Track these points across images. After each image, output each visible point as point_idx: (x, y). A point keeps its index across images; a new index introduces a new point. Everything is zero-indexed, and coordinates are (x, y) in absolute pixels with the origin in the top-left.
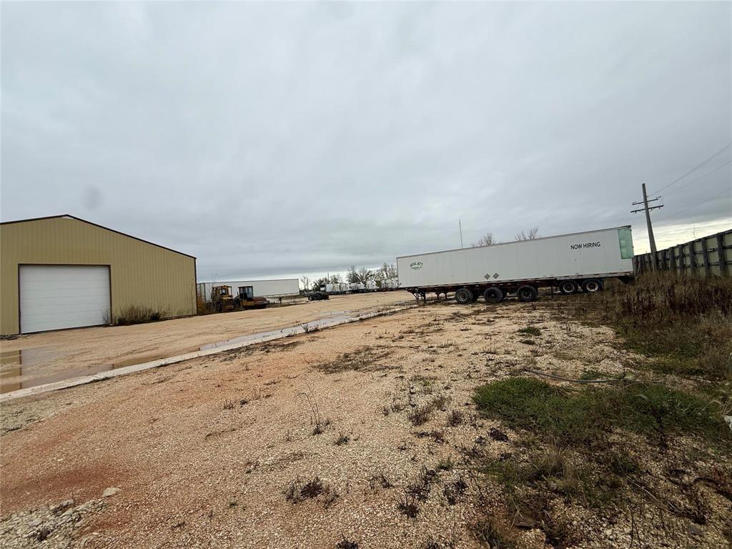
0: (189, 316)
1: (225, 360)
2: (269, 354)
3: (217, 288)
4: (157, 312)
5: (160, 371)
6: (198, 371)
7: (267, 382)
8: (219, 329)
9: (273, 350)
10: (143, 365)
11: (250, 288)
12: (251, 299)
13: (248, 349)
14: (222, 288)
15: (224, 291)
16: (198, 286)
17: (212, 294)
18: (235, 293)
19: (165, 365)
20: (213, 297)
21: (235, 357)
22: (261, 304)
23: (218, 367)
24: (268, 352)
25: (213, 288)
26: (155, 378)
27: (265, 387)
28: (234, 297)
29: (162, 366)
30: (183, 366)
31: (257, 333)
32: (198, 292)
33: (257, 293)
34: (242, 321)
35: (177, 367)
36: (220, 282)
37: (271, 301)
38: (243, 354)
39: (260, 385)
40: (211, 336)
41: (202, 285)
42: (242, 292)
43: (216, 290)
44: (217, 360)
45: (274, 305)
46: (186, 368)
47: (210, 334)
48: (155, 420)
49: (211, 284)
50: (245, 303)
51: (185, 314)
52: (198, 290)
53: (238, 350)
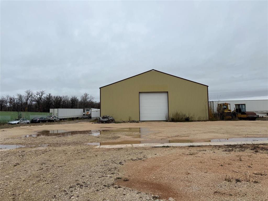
0: (205, 121)
1: (226, 151)
2: (258, 153)
3: (220, 105)
4: (188, 116)
5: (190, 148)
6: (209, 154)
7: (255, 172)
8: (222, 131)
9: (261, 151)
10: (182, 143)
11: (243, 106)
12: (244, 113)
13: (242, 147)
14: (224, 104)
15: (225, 107)
16: (209, 103)
17: (218, 108)
18: (232, 108)
19: (193, 146)
20: (218, 110)
21: (232, 150)
22: (252, 117)
23: (221, 154)
24: (257, 152)
25: (218, 105)
26: (187, 152)
27: (254, 175)
28: (232, 111)
29: (191, 146)
30: (201, 149)
31: (248, 137)
32: (210, 107)
33: (248, 109)
34: (237, 127)
35: (198, 149)
36: (223, 100)
37: (260, 115)
38: (238, 149)
39: (249, 173)
40: (217, 135)
41: (212, 103)
42: (237, 108)
43: (220, 106)
44: (221, 150)
45: (262, 119)
46: (203, 150)
47: (216, 133)
48: (189, 174)
49: (217, 102)
50: (240, 115)
51: (202, 119)
52: (210, 105)
53: (234, 146)
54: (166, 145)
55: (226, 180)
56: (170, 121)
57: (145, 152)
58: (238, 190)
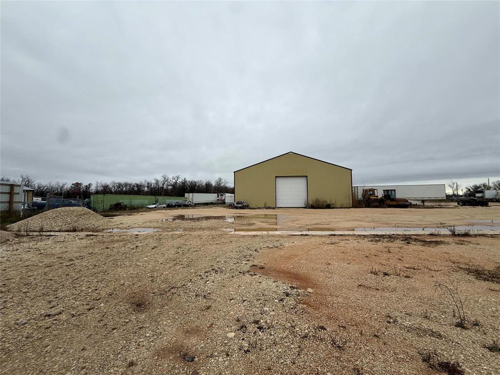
0: (348, 208)
1: (372, 241)
2: (410, 245)
3: (366, 190)
4: (329, 203)
5: (331, 237)
6: (353, 243)
7: (407, 266)
8: (368, 219)
9: (414, 243)
10: (323, 232)
11: (393, 192)
12: (394, 200)
13: (391, 238)
14: (370, 190)
15: (371, 193)
16: (353, 188)
17: (363, 194)
18: (380, 194)
19: (334, 235)
20: (364, 196)
21: (380, 240)
22: (404, 204)
23: (366, 244)
24: (409, 243)
25: (364, 190)
26: (328, 241)
27: (405, 269)
28: (379, 198)
29: (332, 235)
30: (344, 238)
31: (398, 227)
32: (353, 193)
33: (399, 195)
34: (386, 216)
35: (341, 238)
36: (369, 185)
37: (413, 203)
38: (386, 240)
39: (399, 266)
40: (362, 223)
41: (356, 188)
42: (386, 194)
43: (365, 192)
44: (366, 239)
45: (416, 206)
46: (346, 240)
47: (361, 221)
48: (329, 264)
49: (362, 188)
50: (388, 202)
51: (344, 206)
52: (353, 191)
53: (382, 236)
54: (304, 233)
55: (371, 273)
56: (309, 208)
57: (282, 241)
58: (387, 284)
